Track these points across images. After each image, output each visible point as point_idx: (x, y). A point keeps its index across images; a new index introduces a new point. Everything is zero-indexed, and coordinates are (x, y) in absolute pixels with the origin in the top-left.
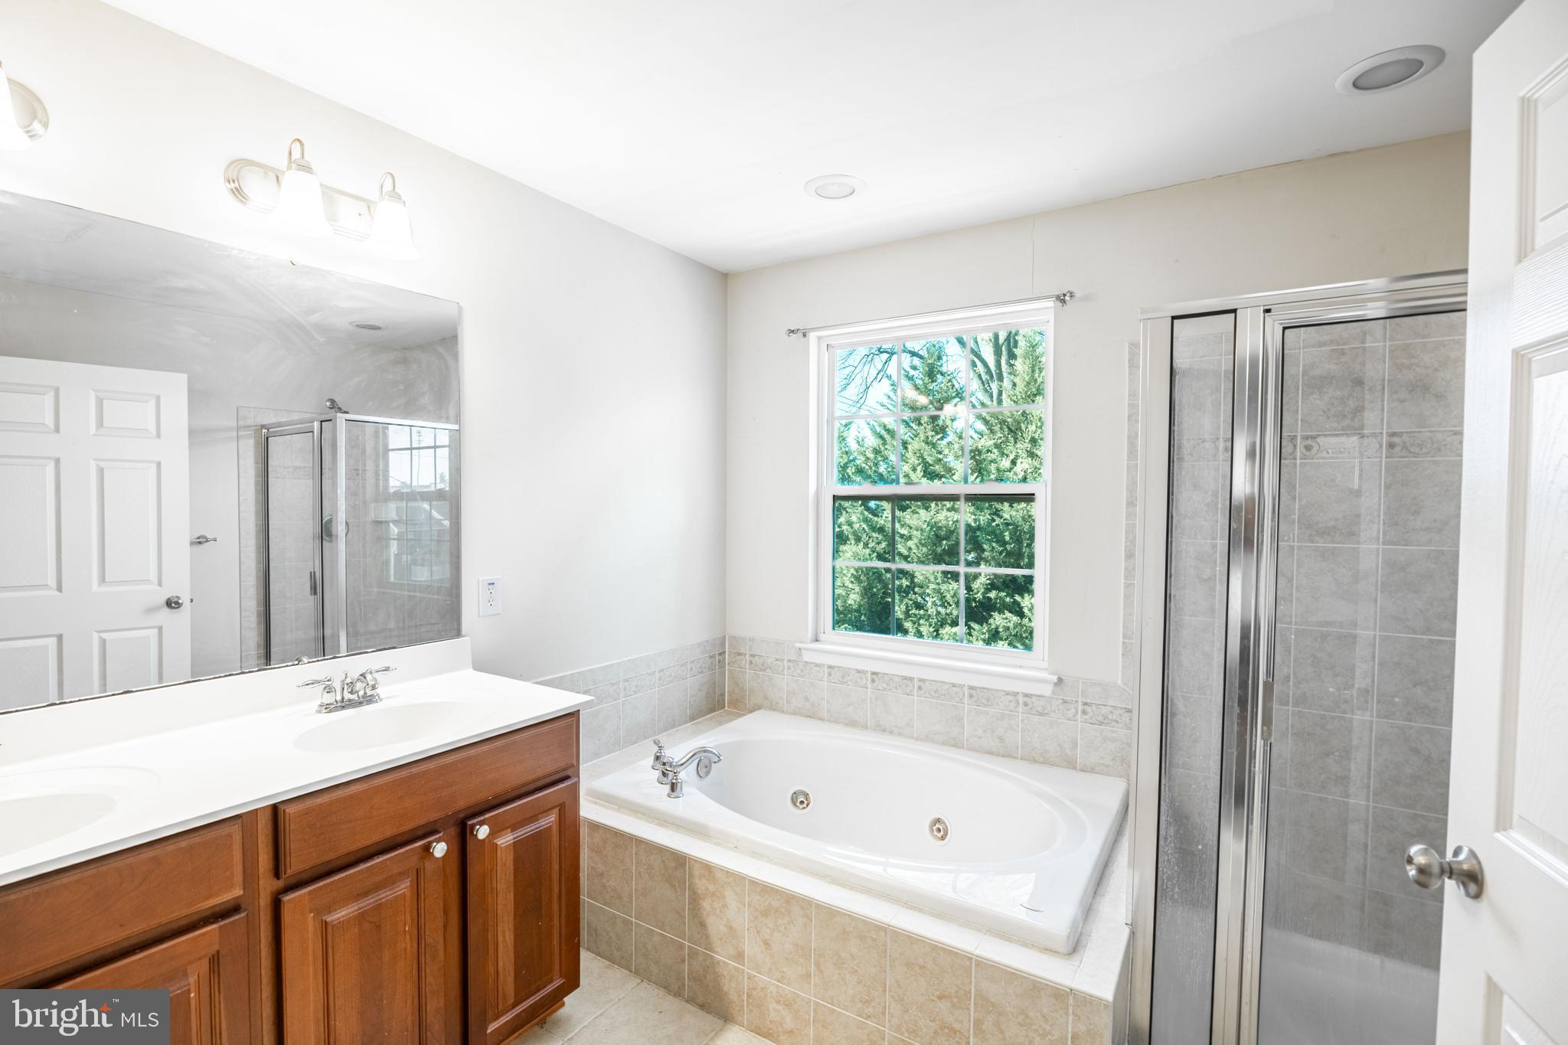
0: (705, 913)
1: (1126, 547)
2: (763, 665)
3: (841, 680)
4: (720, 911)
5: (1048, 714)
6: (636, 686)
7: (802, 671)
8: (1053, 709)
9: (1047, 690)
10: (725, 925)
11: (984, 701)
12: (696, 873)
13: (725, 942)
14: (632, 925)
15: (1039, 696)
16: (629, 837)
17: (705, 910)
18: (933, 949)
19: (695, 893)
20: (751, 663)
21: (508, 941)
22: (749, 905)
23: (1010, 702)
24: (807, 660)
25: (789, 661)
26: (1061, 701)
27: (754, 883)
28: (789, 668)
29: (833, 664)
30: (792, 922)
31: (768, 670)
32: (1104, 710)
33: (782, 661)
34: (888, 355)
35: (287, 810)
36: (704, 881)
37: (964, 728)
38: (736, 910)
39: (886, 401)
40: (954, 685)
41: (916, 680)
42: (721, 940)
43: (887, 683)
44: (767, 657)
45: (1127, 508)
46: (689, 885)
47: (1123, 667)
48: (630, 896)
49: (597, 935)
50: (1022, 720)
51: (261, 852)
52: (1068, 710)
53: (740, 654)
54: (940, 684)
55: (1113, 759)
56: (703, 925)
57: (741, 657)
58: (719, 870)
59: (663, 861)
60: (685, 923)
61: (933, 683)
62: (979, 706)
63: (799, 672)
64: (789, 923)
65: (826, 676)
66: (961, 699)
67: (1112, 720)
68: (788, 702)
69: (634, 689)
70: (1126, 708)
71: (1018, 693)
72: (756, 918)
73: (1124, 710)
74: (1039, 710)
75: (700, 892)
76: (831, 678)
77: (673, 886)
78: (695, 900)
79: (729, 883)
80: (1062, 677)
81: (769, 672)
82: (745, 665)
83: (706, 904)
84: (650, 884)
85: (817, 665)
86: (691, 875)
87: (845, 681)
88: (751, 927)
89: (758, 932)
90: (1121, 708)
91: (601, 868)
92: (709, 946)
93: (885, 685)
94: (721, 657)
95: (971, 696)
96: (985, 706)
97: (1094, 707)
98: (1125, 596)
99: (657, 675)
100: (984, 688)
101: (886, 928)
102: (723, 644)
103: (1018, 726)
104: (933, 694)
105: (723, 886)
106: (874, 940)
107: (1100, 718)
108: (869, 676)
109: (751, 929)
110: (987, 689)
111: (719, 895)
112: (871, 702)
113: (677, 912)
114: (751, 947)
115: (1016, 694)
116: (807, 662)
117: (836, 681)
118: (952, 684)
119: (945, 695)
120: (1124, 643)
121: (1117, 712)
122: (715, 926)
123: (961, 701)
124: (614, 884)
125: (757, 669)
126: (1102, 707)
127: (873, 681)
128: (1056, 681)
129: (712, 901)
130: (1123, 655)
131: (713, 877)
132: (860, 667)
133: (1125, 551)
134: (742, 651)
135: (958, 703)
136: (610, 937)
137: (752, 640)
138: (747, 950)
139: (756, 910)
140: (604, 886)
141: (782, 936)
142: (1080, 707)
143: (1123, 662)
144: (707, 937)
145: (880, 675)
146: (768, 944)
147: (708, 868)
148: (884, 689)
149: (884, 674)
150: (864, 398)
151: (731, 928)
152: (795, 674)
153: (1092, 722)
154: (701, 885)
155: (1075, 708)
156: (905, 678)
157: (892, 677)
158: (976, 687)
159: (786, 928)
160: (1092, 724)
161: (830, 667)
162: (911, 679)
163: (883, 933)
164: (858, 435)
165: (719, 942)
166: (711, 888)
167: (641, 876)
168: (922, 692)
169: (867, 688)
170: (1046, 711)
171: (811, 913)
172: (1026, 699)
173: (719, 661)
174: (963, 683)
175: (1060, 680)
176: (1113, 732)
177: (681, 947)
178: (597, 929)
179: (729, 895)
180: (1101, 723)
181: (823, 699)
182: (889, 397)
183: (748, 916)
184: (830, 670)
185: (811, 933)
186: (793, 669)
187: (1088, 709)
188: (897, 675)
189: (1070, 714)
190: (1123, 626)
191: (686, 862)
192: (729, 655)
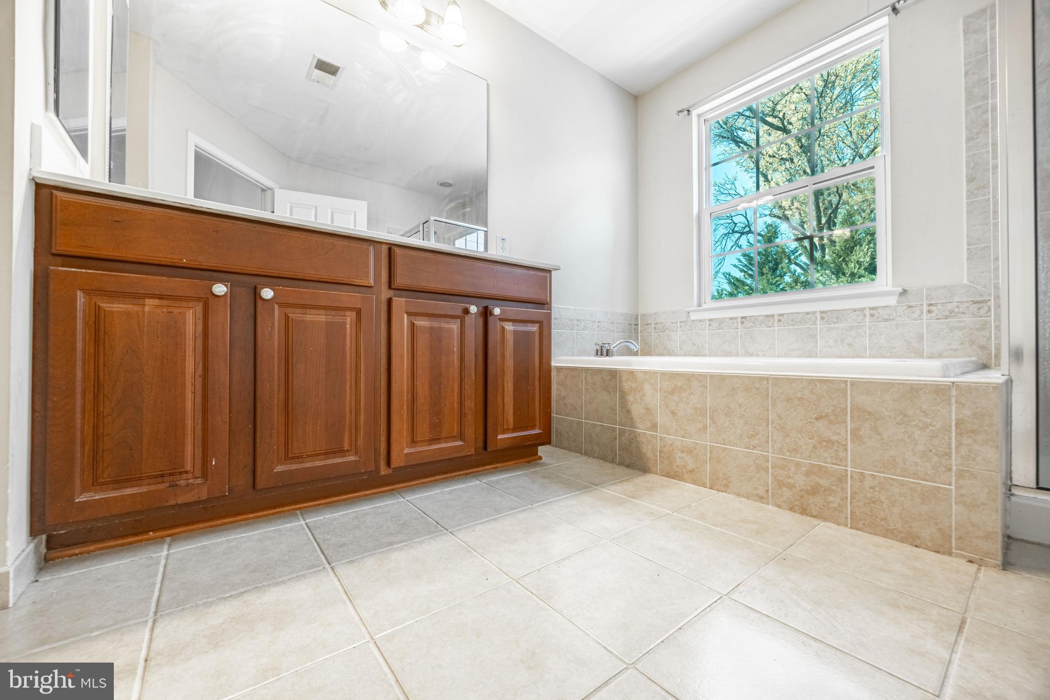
0: (630, 403)
1: (967, 174)
2: (663, 328)
3: (719, 327)
4: (640, 399)
5: (893, 319)
6: (584, 326)
7: (690, 326)
8: (898, 314)
9: (892, 301)
10: (643, 408)
11: (834, 320)
12: (624, 379)
13: (644, 419)
14: (583, 424)
15: (885, 307)
16: (581, 369)
17: (630, 401)
18: (810, 383)
19: (623, 392)
20: (655, 328)
21: (510, 388)
22: (660, 390)
23: (858, 316)
24: (694, 319)
25: (681, 322)
26: (906, 307)
27: (663, 374)
28: (681, 327)
29: (712, 318)
30: (692, 393)
31: (667, 331)
32: (949, 307)
33: (676, 323)
34: (739, 235)
35: (396, 250)
36: (629, 382)
37: (817, 343)
38: (651, 395)
39: (737, 263)
40: (808, 313)
41: (776, 315)
42: (641, 418)
43: (753, 322)
44: (666, 323)
45: (966, 144)
46: (619, 388)
47: (969, 269)
48: (582, 406)
49: (561, 436)
50: (869, 328)
51: (383, 270)
52: (913, 312)
53: (647, 324)
54: (795, 315)
55: (961, 344)
56: (628, 412)
57: (649, 326)
58: (639, 373)
59: (602, 378)
60: (616, 414)
61: (790, 315)
62: (830, 324)
63: (688, 327)
64: (690, 394)
65: (707, 327)
66: (815, 322)
67: (959, 313)
68: (681, 349)
69: (582, 327)
70: (973, 301)
71: (865, 308)
72: (666, 397)
73: (971, 303)
74: (885, 318)
75: (626, 390)
76: (711, 327)
77: (609, 392)
78: (623, 397)
79: (646, 379)
80: (905, 289)
81: (667, 332)
82: (651, 331)
83: (630, 398)
84: (594, 395)
85: (700, 321)
86: (620, 381)
87: (721, 327)
88: (662, 404)
89: (667, 407)
90: (967, 302)
91: (563, 393)
92: (633, 425)
93: (751, 324)
94: (635, 327)
95: (822, 318)
96: (835, 323)
97: (939, 306)
98: (967, 212)
99: (597, 324)
100: (834, 310)
101: (768, 377)
102: (637, 319)
103: (866, 333)
104: (791, 323)
105: (642, 382)
106: (758, 389)
107: (947, 313)
108: (739, 320)
109: (662, 406)
110: (836, 310)
111: (639, 388)
112: (741, 337)
113: (611, 408)
114: (661, 419)
115: (863, 310)
116: (693, 320)
117: (715, 328)
118: (806, 313)
119: (800, 322)
120: (968, 249)
121: (964, 306)
122: (637, 410)
123: (815, 323)
124: (571, 401)
125: (659, 331)
126: (948, 304)
127: (742, 323)
128: (901, 291)
129: (635, 394)
130: (968, 259)
131: (635, 378)
132: (732, 316)
133: (967, 177)
134: (649, 322)
135: (811, 325)
136: (569, 435)
137: (656, 314)
138: (660, 420)
139: (666, 391)
140: (565, 404)
141: (685, 405)
142: (925, 308)
143: (968, 264)
144: (631, 419)
145: (748, 318)
146: (674, 413)
147: (632, 373)
148: (752, 327)
149: (751, 316)
150: (722, 264)
151: (647, 409)
152: (685, 330)
153: (938, 317)
154: (627, 386)
155: (920, 309)
156: (767, 316)
157: (757, 317)
158: (827, 311)
159: (687, 398)
160: (938, 319)
161: (710, 320)
162: (772, 316)
163: (766, 382)
164: (719, 288)
165: (640, 420)
166: (634, 385)
167: (588, 392)
168: (781, 323)
169: (738, 329)
170: (891, 317)
171: (707, 383)
172: (872, 312)
173: (635, 329)
174: (816, 310)
175: (905, 292)
176: (960, 322)
177: (614, 430)
178: (561, 432)
179: (647, 388)
180: (947, 317)
181: (705, 342)
182: (740, 260)
183: (660, 397)
184: (710, 322)
185: (707, 397)
186: (684, 327)
187: (933, 308)
188: (762, 316)
189: (915, 315)
190: (967, 236)
191: (617, 375)
192: (641, 326)
